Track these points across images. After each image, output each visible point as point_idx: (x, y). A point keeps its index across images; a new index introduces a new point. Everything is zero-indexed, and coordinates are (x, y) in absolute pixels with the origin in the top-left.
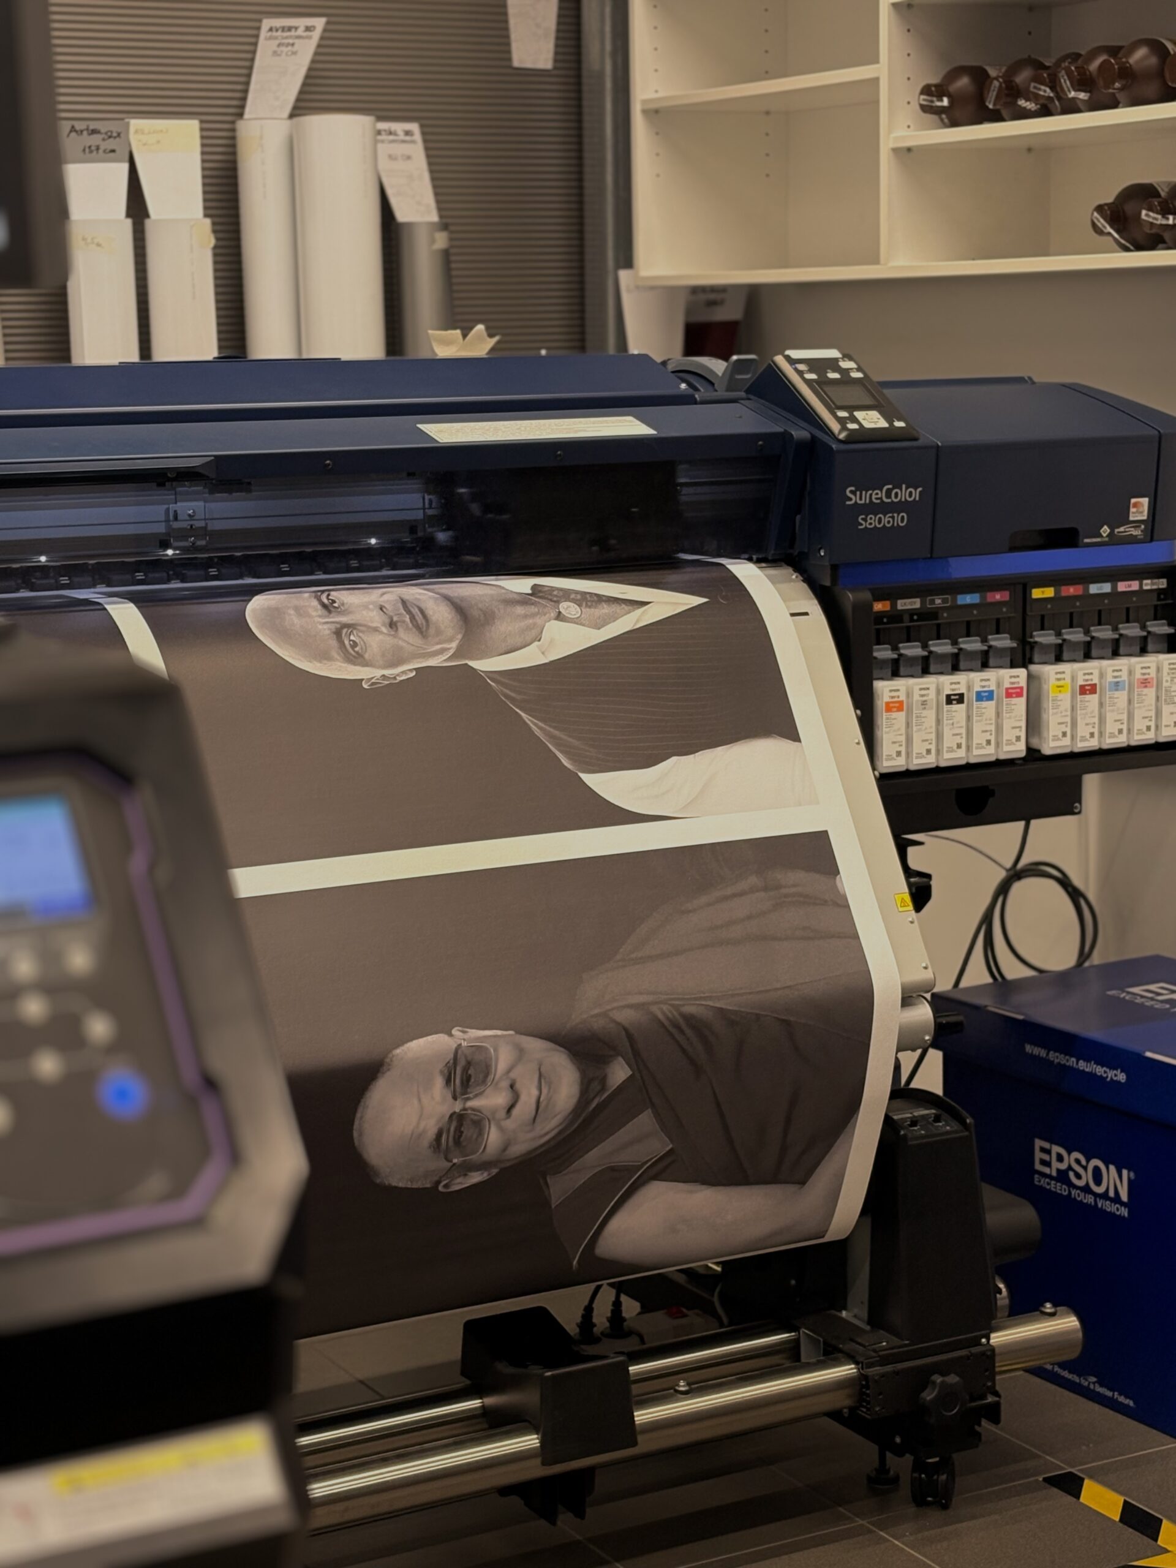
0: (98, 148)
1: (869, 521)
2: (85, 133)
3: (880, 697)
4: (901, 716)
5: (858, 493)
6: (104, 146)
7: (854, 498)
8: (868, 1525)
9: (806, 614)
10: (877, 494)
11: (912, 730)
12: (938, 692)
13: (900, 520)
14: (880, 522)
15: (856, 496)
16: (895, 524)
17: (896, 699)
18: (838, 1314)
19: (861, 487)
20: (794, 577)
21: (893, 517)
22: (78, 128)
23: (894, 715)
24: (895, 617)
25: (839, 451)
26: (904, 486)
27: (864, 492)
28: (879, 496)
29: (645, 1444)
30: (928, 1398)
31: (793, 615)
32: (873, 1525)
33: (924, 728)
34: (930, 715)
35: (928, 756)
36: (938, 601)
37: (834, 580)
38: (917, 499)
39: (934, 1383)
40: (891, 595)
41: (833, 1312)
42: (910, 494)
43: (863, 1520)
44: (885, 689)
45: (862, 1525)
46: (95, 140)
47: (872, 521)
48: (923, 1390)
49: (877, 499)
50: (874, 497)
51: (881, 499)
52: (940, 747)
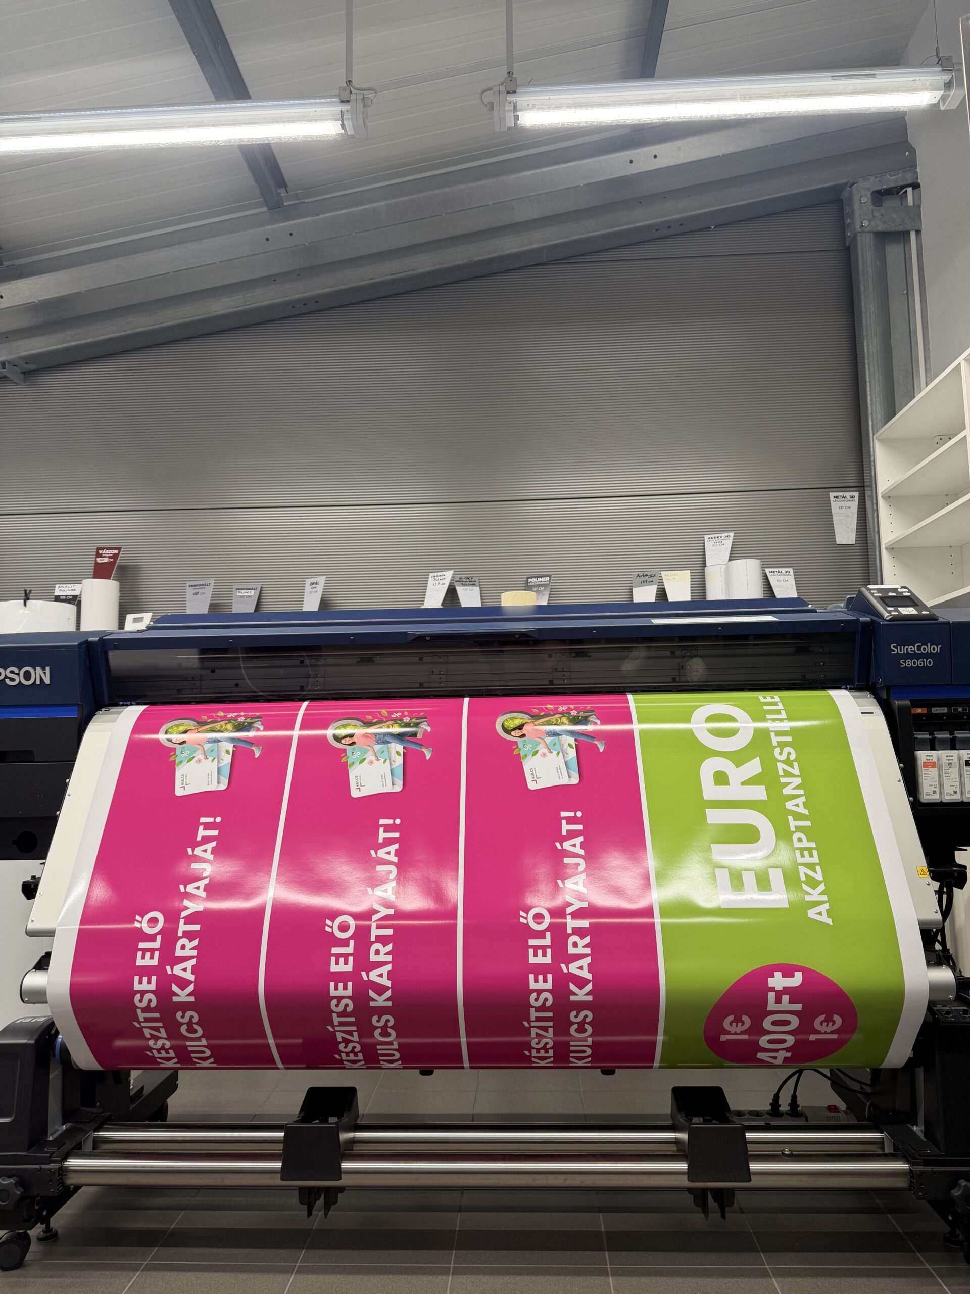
0: (646, 581)
1: (907, 663)
2: (642, 576)
3: (920, 759)
4: (934, 772)
5: (899, 647)
6: (649, 580)
7: (896, 650)
8: (931, 1270)
9: (872, 713)
10: (911, 648)
11: (943, 779)
12: (959, 759)
13: (929, 663)
14: (915, 663)
15: (897, 649)
16: (925, 665)
17: (931, 761)
18: (911, 1127)
19: (900, 644)
20: (869, 696)
21: (923, 661)
22: (640, 575)
23: (930, 770)
24: (930, 715)
25: (883, 625)
26: (929, 644)
27: (902, 647)
28: (913, 649)
29: (755, 1182)
30: (955, 1195)
31: (862, 713)
32: (933, 1270)
33: (951, 778)
34: (955, 772)
35: (955, 795)
36: (960, 710)
37: (888, 695)
38: (939, 651)
39: (960, 1185)
40: (928, 704)
41: (909, 1125)
42: (934, 649)
43: (930, 1265)
44: (922, 755)
45: (927, 1269)
46: (646, 578)
47: (910, 663)
48: (953, 1189)
49: (911, 651)
50: (909, 650)
51: (914, 651)
52: (963, 790)
